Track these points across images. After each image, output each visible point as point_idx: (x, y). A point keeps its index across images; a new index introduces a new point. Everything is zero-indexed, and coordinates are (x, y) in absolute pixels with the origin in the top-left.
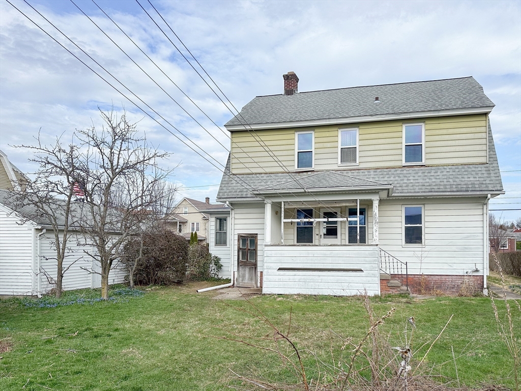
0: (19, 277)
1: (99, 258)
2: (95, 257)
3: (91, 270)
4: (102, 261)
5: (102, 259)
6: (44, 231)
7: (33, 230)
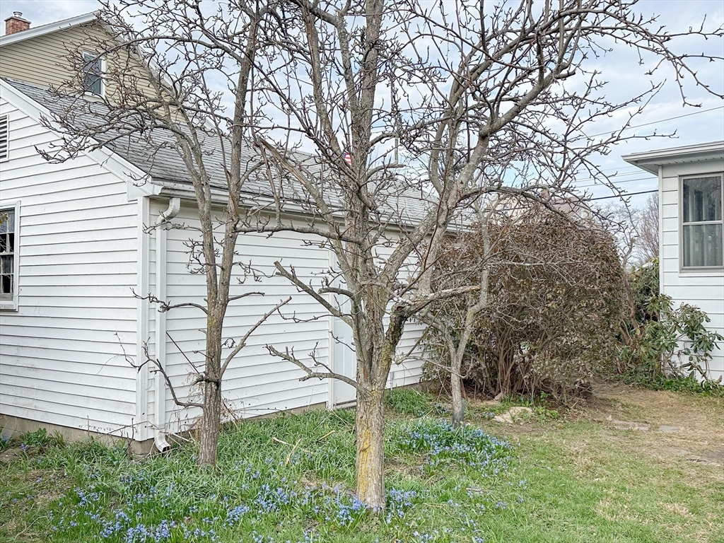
0: (106, 371)
1: (346, 306)
2: (329, 297)
3: (310, 364)
4: (357, 321)
5: (356, 308)
6: (175, 204)
7: (141, 200)
